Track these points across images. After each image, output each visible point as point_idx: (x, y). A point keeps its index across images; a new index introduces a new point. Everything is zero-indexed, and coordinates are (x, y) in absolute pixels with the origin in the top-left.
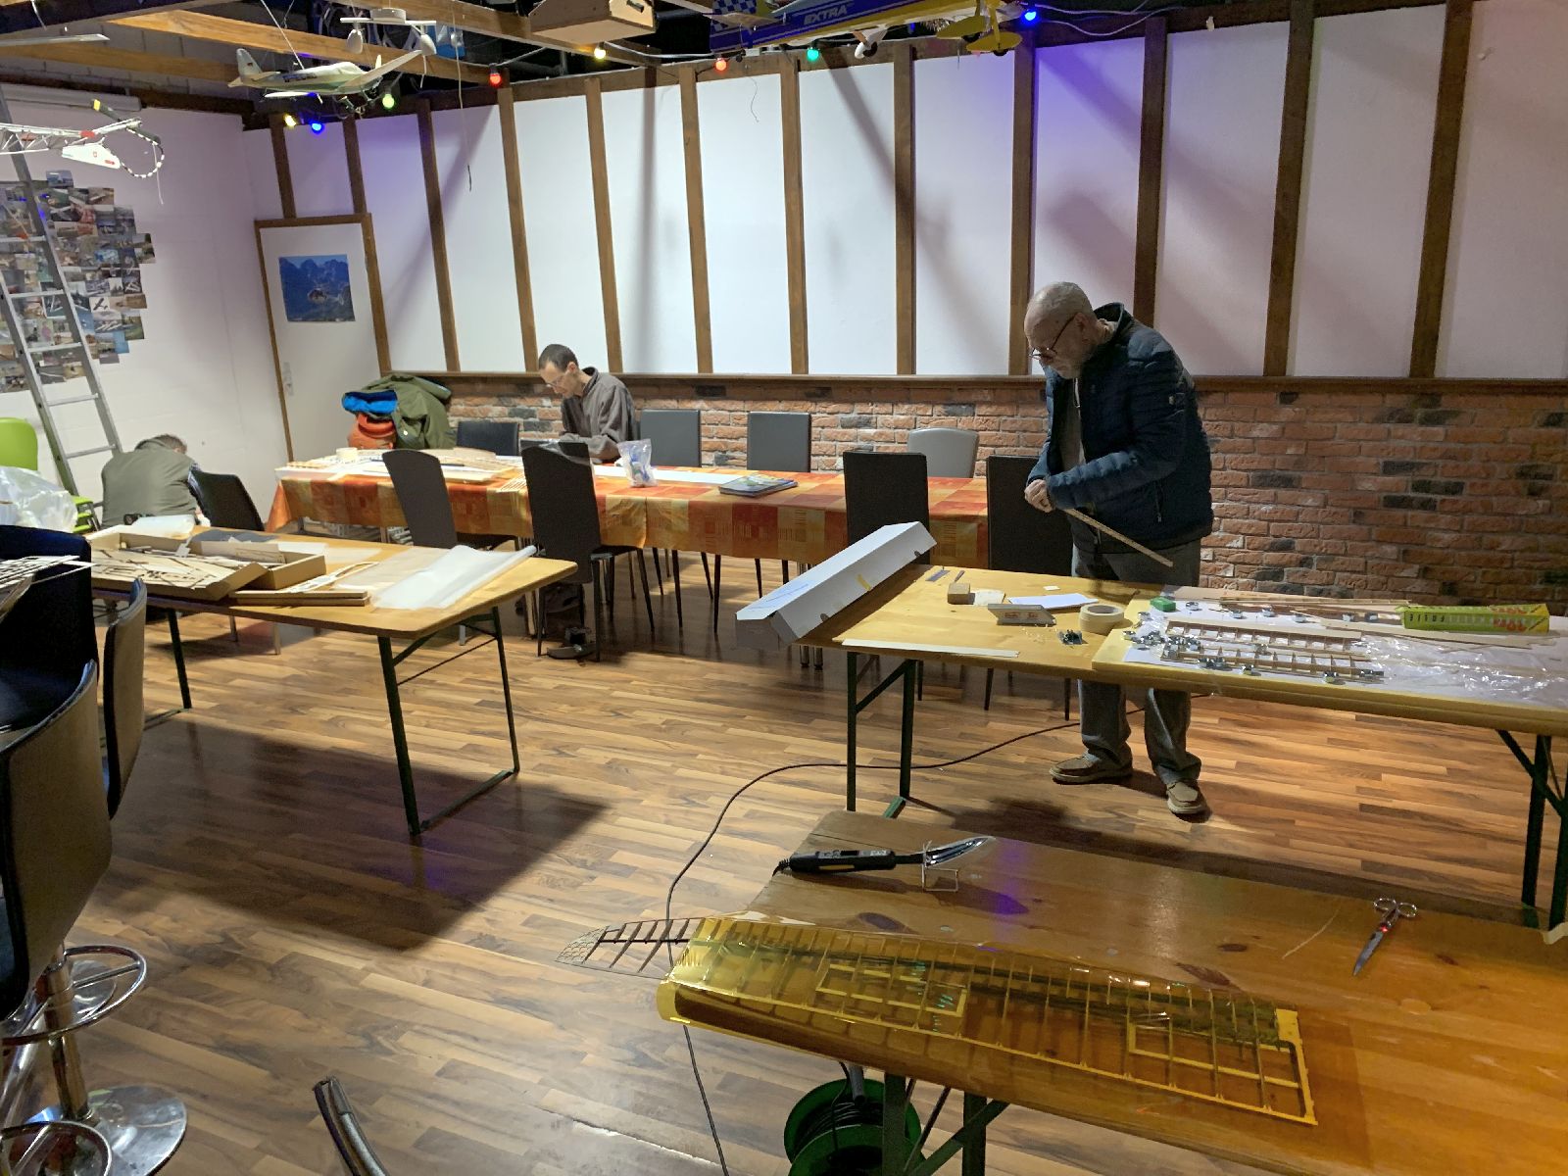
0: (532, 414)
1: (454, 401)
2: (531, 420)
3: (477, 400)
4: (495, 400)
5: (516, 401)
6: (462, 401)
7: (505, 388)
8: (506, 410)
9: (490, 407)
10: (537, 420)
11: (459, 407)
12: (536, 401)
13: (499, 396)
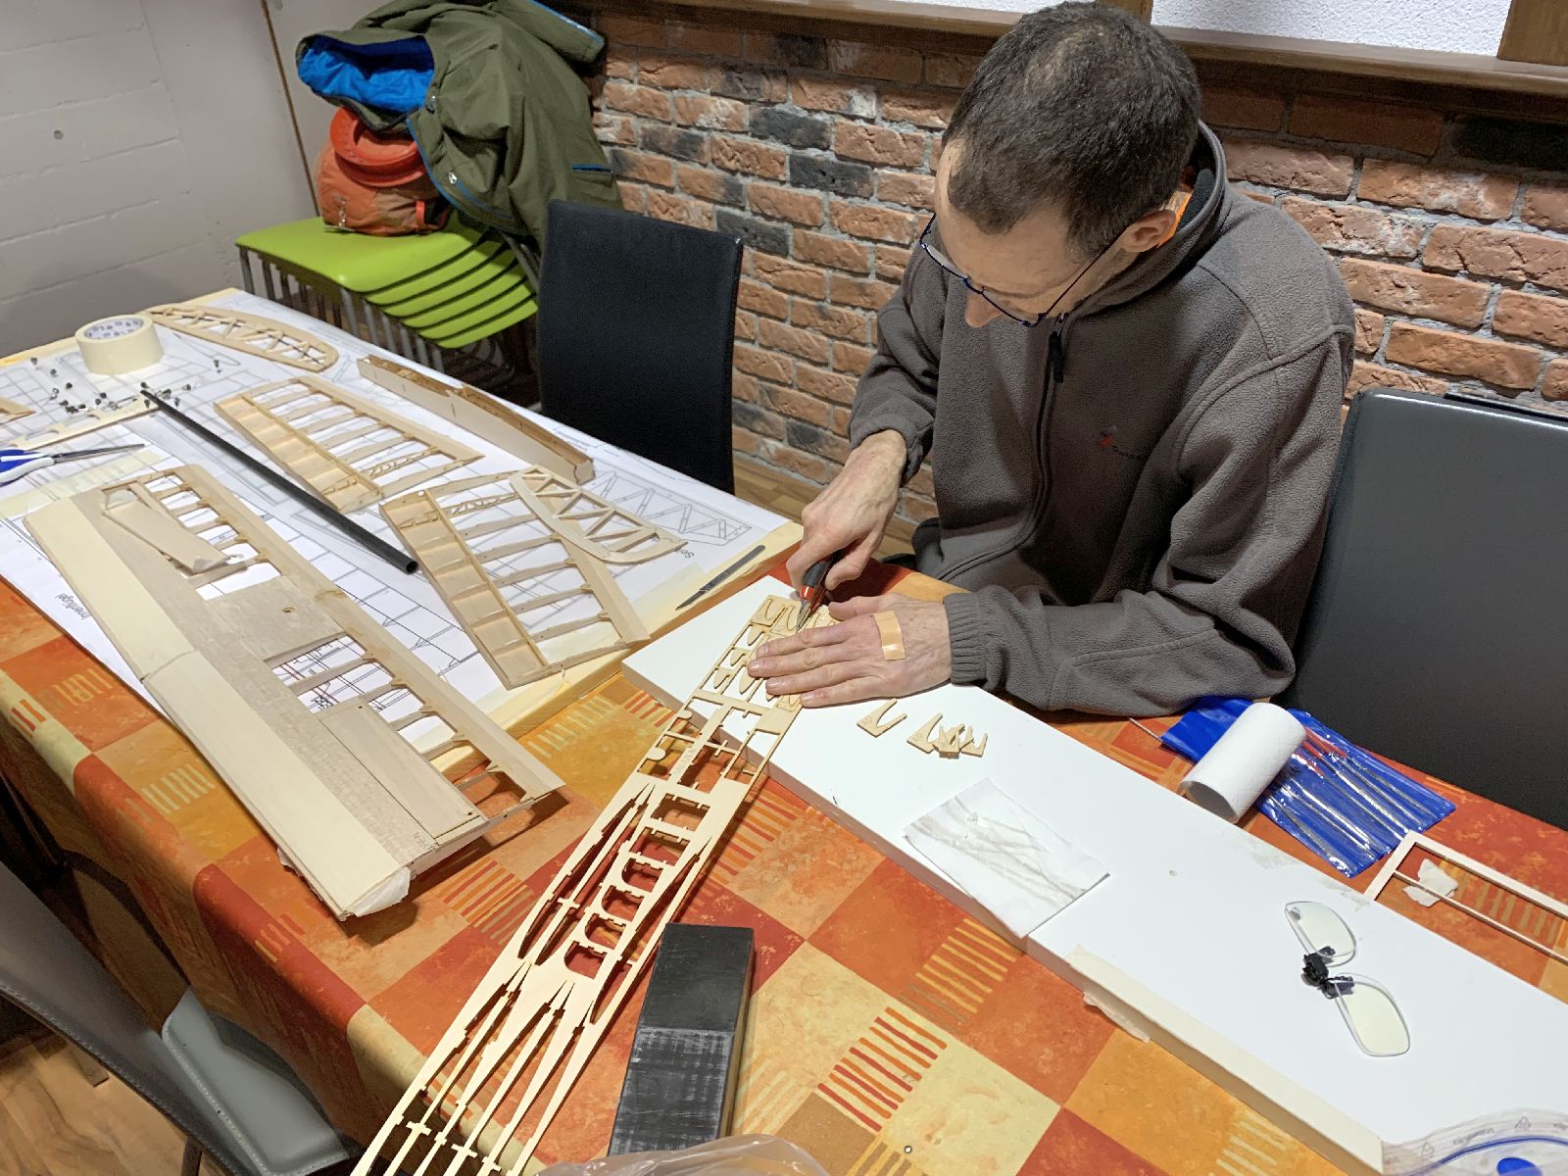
0: (817, 137)
1: (614, 67)
2: (813, 153)
3: (670, 72)
4: (716, 79)
5: (773, 88)
6: (631, 69)
7: (744, 44)
8: (747, 113)
9: (704, 97)
10: (830, 156)
11: (626, 86)
12: (834, 95)
13: (729, 68)
